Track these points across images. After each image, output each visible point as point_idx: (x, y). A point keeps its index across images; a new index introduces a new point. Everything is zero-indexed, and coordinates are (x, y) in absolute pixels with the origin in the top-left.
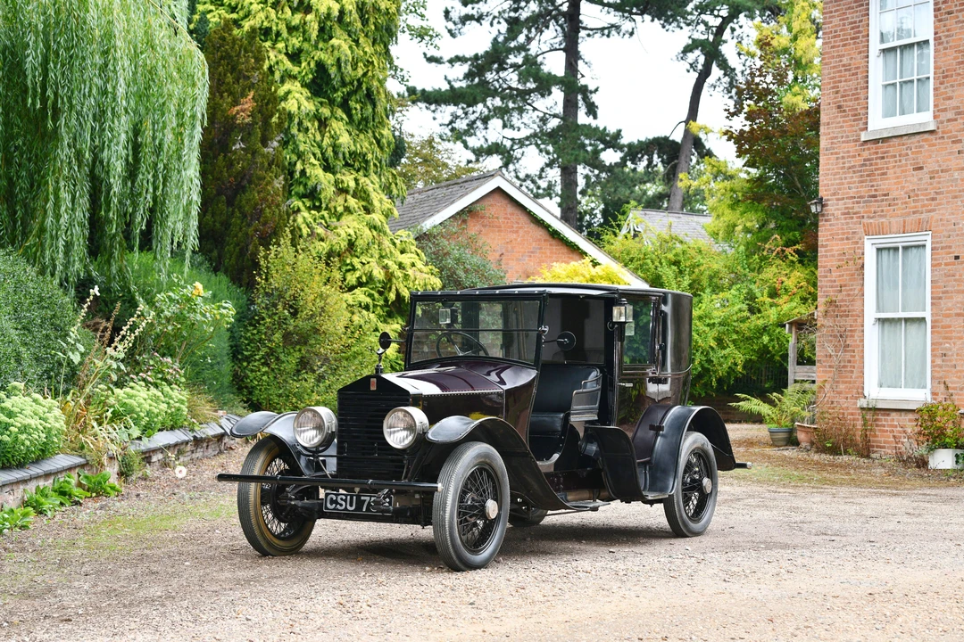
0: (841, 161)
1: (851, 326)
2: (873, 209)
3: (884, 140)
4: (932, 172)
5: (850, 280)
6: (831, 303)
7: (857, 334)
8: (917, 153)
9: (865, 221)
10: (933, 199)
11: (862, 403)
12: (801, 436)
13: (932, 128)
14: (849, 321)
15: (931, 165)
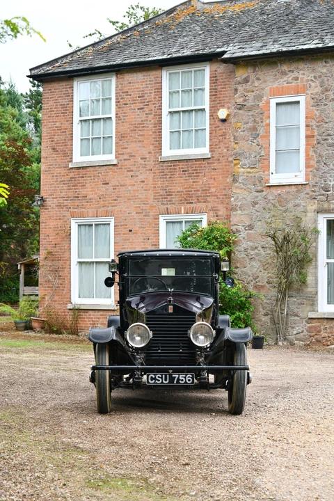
0: (55, 178)
1: (62, 265)
2: (76, 204)
3: (83, 168)
4: (115, 186)
5: (62, 241)
6: (50, 253)
7: (66, 270)
8: (105, 175)
9: (71, 210)
10: (115, 200)
11: (70, 306)
12: (35, 325)
13: (115, 162)
14: (61, 263)
15: (114, 182)
